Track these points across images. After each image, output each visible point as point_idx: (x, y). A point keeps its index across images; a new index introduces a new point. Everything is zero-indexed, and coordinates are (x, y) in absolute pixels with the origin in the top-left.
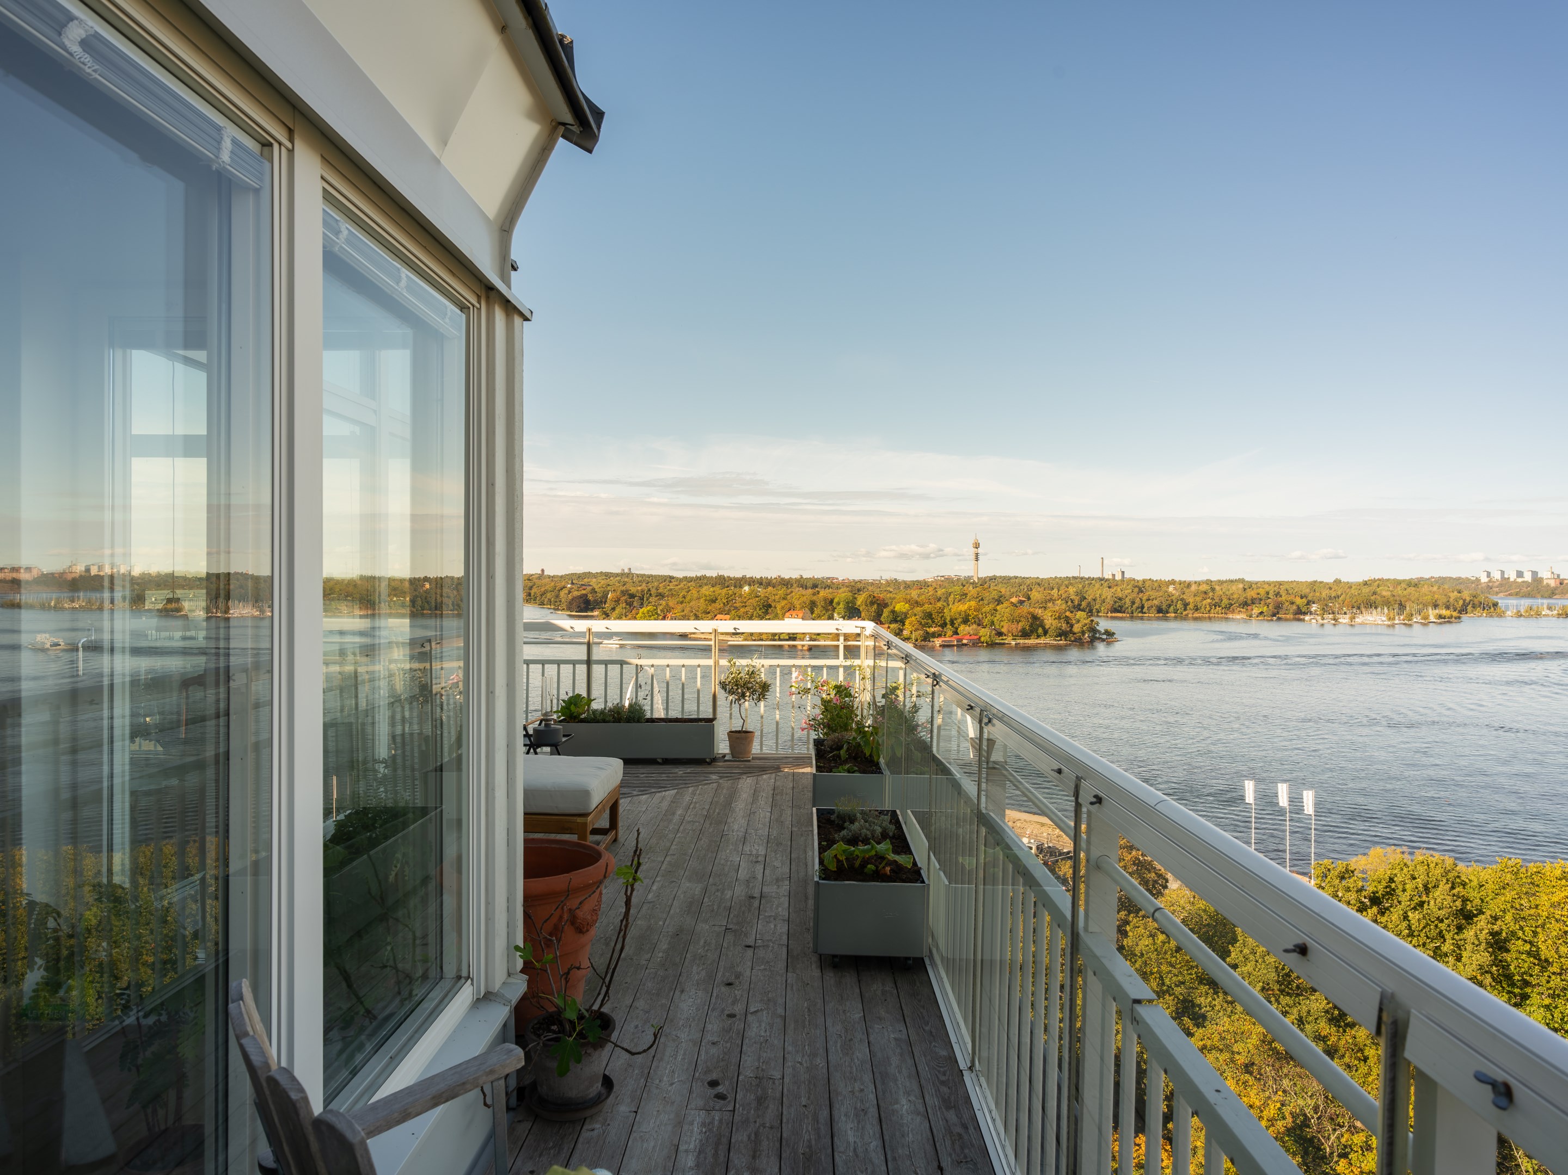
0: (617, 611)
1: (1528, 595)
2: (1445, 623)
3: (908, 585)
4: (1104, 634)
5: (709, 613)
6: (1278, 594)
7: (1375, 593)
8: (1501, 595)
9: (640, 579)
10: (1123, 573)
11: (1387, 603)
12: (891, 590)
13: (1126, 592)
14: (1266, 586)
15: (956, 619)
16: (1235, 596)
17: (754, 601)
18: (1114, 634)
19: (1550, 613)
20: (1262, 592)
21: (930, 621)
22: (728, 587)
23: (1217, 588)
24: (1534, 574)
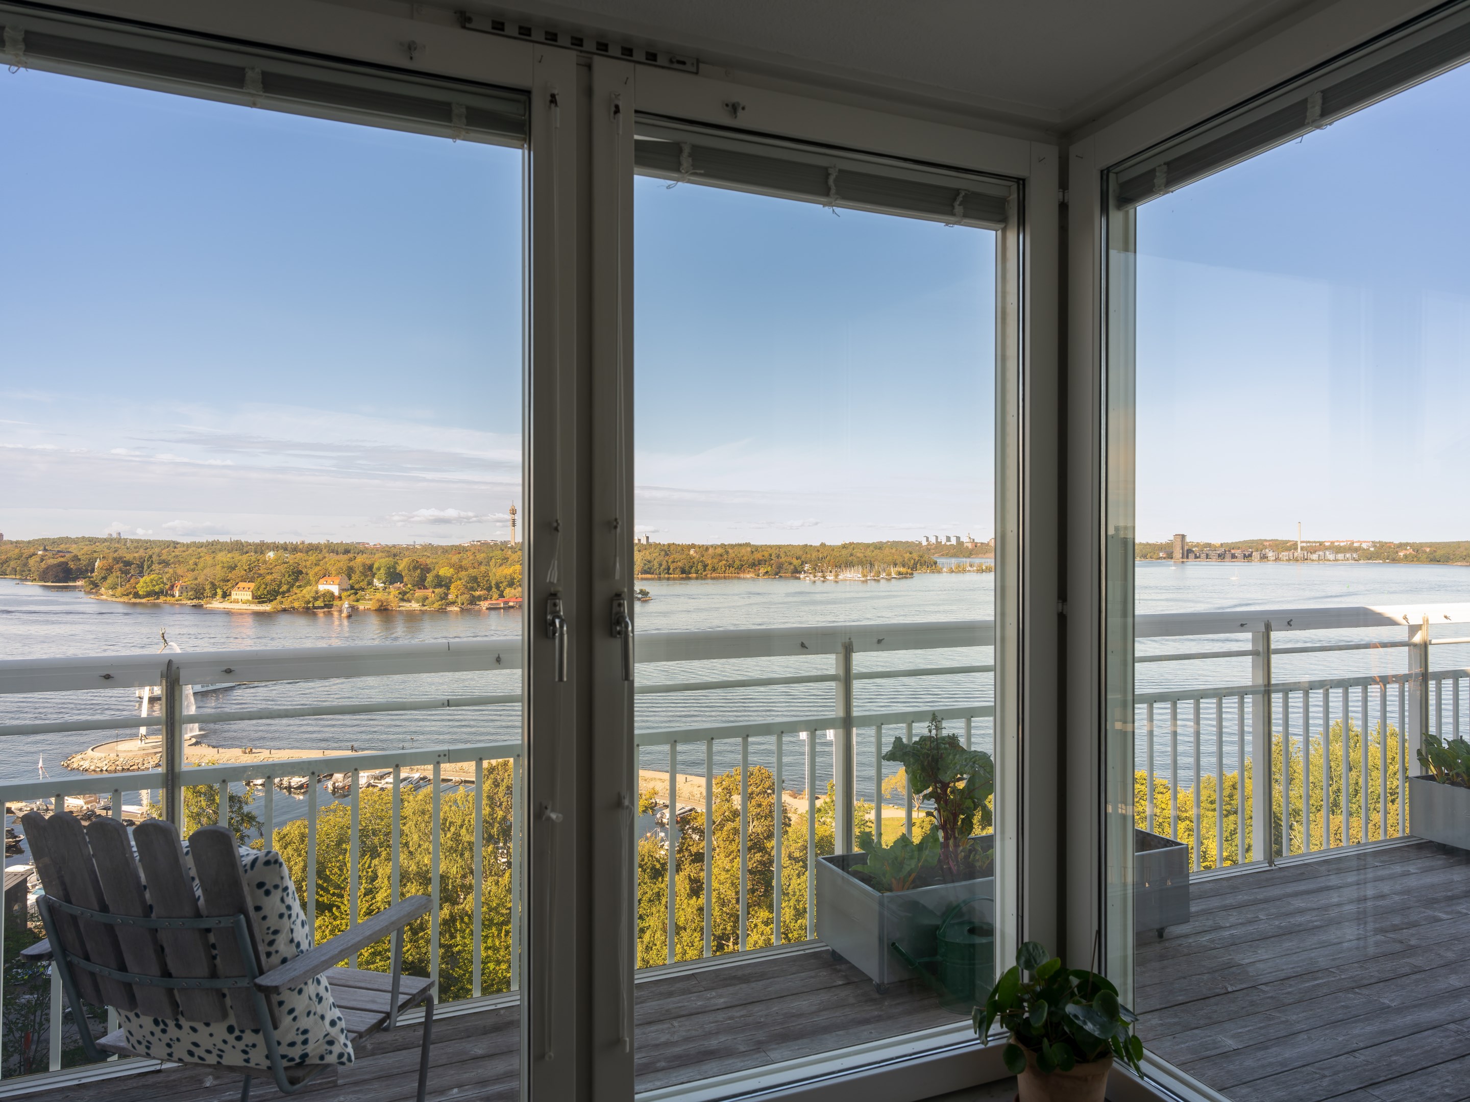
0: (110, 580)
1: (955, 556)
2: (902, 578)
3: (446, 550)
4: (639, 593)
5: (228, 581)
6: (778, 556)
7: (851, 555)
8: (936, 555)
9: (136, 544)
10: (648, 538)
11: (861, 563)
12: (429, 555)
13: (654, 555)
14: (769, 549)
15: (502, 582)
16: (745, 558)
17: (282, 568)
18: (648, 593)
19: (971, 569)
20: (766, 554)
21: (475, 585)
22: (247, 553)
23: (730, 551)
24: (958, 538)
